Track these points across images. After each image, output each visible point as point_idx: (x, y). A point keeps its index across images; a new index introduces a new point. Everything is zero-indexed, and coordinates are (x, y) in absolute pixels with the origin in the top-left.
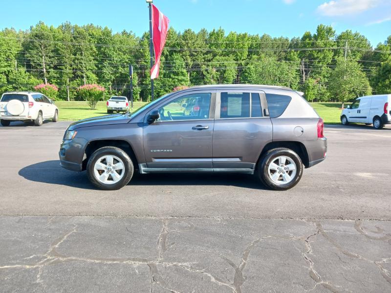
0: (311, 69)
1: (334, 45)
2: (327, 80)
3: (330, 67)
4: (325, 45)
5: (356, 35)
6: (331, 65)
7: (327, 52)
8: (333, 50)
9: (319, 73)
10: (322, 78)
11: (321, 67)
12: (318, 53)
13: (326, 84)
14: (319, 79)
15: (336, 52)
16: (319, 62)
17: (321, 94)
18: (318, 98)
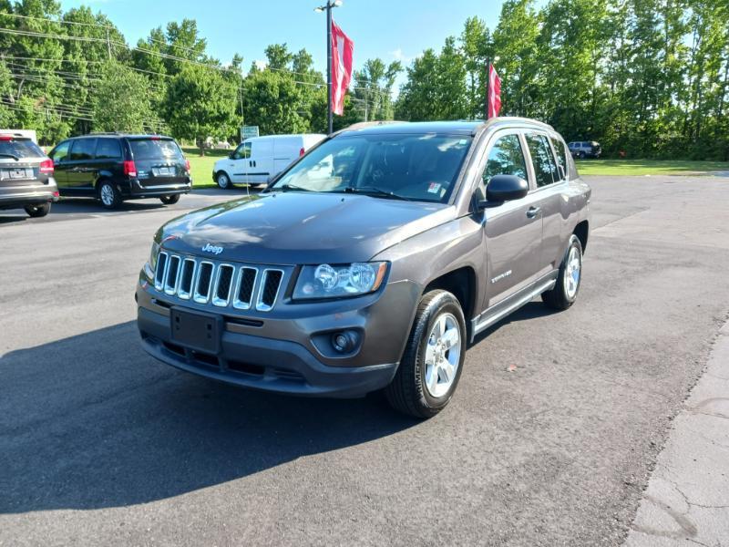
0: (24, 76)
1: (63, 32)
2: (59, 102)
3: (60, 76)
4: (46, 29)
5: (100, 19)
6: (62, 71)
7: (51, 43)
8: (63, 42)
9: (43, 87)
10: (48, 96)
11: (43, 74)
12: (33, 44)
13: (59, 108)
14: (43, 99)
15: (68, 47)
16: (39, 63)
17: (52, 129)
18: (49, 137)
